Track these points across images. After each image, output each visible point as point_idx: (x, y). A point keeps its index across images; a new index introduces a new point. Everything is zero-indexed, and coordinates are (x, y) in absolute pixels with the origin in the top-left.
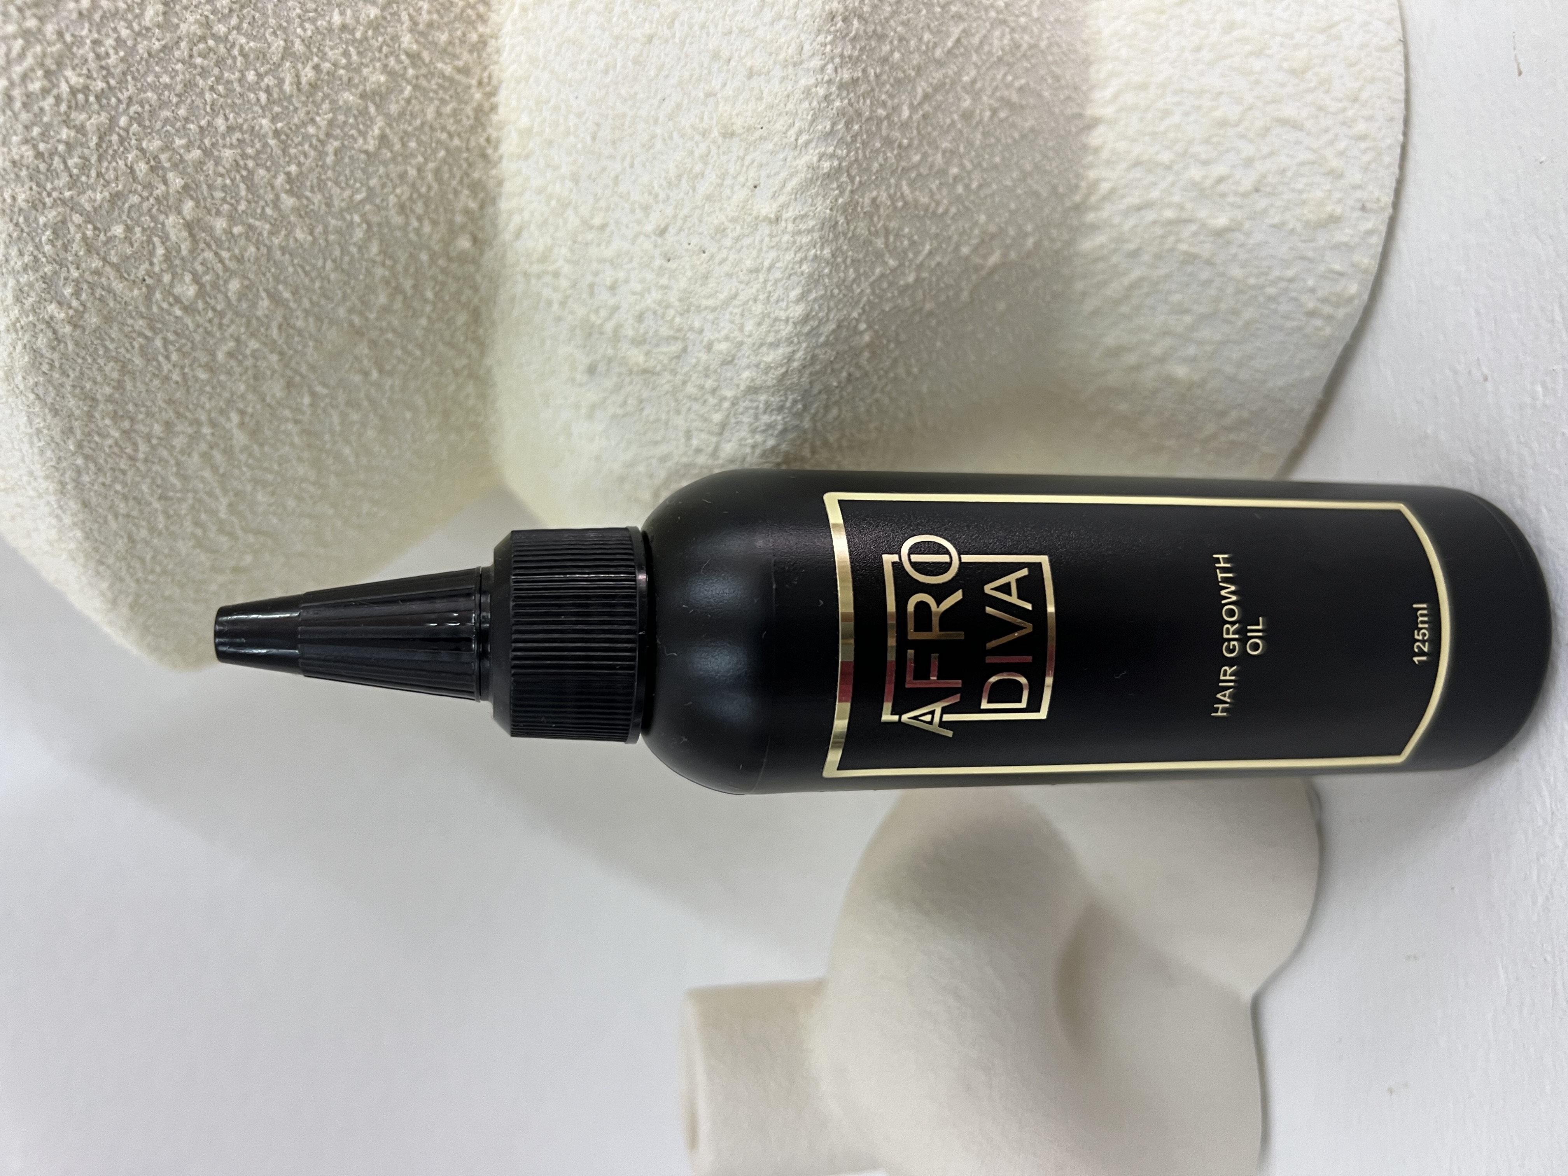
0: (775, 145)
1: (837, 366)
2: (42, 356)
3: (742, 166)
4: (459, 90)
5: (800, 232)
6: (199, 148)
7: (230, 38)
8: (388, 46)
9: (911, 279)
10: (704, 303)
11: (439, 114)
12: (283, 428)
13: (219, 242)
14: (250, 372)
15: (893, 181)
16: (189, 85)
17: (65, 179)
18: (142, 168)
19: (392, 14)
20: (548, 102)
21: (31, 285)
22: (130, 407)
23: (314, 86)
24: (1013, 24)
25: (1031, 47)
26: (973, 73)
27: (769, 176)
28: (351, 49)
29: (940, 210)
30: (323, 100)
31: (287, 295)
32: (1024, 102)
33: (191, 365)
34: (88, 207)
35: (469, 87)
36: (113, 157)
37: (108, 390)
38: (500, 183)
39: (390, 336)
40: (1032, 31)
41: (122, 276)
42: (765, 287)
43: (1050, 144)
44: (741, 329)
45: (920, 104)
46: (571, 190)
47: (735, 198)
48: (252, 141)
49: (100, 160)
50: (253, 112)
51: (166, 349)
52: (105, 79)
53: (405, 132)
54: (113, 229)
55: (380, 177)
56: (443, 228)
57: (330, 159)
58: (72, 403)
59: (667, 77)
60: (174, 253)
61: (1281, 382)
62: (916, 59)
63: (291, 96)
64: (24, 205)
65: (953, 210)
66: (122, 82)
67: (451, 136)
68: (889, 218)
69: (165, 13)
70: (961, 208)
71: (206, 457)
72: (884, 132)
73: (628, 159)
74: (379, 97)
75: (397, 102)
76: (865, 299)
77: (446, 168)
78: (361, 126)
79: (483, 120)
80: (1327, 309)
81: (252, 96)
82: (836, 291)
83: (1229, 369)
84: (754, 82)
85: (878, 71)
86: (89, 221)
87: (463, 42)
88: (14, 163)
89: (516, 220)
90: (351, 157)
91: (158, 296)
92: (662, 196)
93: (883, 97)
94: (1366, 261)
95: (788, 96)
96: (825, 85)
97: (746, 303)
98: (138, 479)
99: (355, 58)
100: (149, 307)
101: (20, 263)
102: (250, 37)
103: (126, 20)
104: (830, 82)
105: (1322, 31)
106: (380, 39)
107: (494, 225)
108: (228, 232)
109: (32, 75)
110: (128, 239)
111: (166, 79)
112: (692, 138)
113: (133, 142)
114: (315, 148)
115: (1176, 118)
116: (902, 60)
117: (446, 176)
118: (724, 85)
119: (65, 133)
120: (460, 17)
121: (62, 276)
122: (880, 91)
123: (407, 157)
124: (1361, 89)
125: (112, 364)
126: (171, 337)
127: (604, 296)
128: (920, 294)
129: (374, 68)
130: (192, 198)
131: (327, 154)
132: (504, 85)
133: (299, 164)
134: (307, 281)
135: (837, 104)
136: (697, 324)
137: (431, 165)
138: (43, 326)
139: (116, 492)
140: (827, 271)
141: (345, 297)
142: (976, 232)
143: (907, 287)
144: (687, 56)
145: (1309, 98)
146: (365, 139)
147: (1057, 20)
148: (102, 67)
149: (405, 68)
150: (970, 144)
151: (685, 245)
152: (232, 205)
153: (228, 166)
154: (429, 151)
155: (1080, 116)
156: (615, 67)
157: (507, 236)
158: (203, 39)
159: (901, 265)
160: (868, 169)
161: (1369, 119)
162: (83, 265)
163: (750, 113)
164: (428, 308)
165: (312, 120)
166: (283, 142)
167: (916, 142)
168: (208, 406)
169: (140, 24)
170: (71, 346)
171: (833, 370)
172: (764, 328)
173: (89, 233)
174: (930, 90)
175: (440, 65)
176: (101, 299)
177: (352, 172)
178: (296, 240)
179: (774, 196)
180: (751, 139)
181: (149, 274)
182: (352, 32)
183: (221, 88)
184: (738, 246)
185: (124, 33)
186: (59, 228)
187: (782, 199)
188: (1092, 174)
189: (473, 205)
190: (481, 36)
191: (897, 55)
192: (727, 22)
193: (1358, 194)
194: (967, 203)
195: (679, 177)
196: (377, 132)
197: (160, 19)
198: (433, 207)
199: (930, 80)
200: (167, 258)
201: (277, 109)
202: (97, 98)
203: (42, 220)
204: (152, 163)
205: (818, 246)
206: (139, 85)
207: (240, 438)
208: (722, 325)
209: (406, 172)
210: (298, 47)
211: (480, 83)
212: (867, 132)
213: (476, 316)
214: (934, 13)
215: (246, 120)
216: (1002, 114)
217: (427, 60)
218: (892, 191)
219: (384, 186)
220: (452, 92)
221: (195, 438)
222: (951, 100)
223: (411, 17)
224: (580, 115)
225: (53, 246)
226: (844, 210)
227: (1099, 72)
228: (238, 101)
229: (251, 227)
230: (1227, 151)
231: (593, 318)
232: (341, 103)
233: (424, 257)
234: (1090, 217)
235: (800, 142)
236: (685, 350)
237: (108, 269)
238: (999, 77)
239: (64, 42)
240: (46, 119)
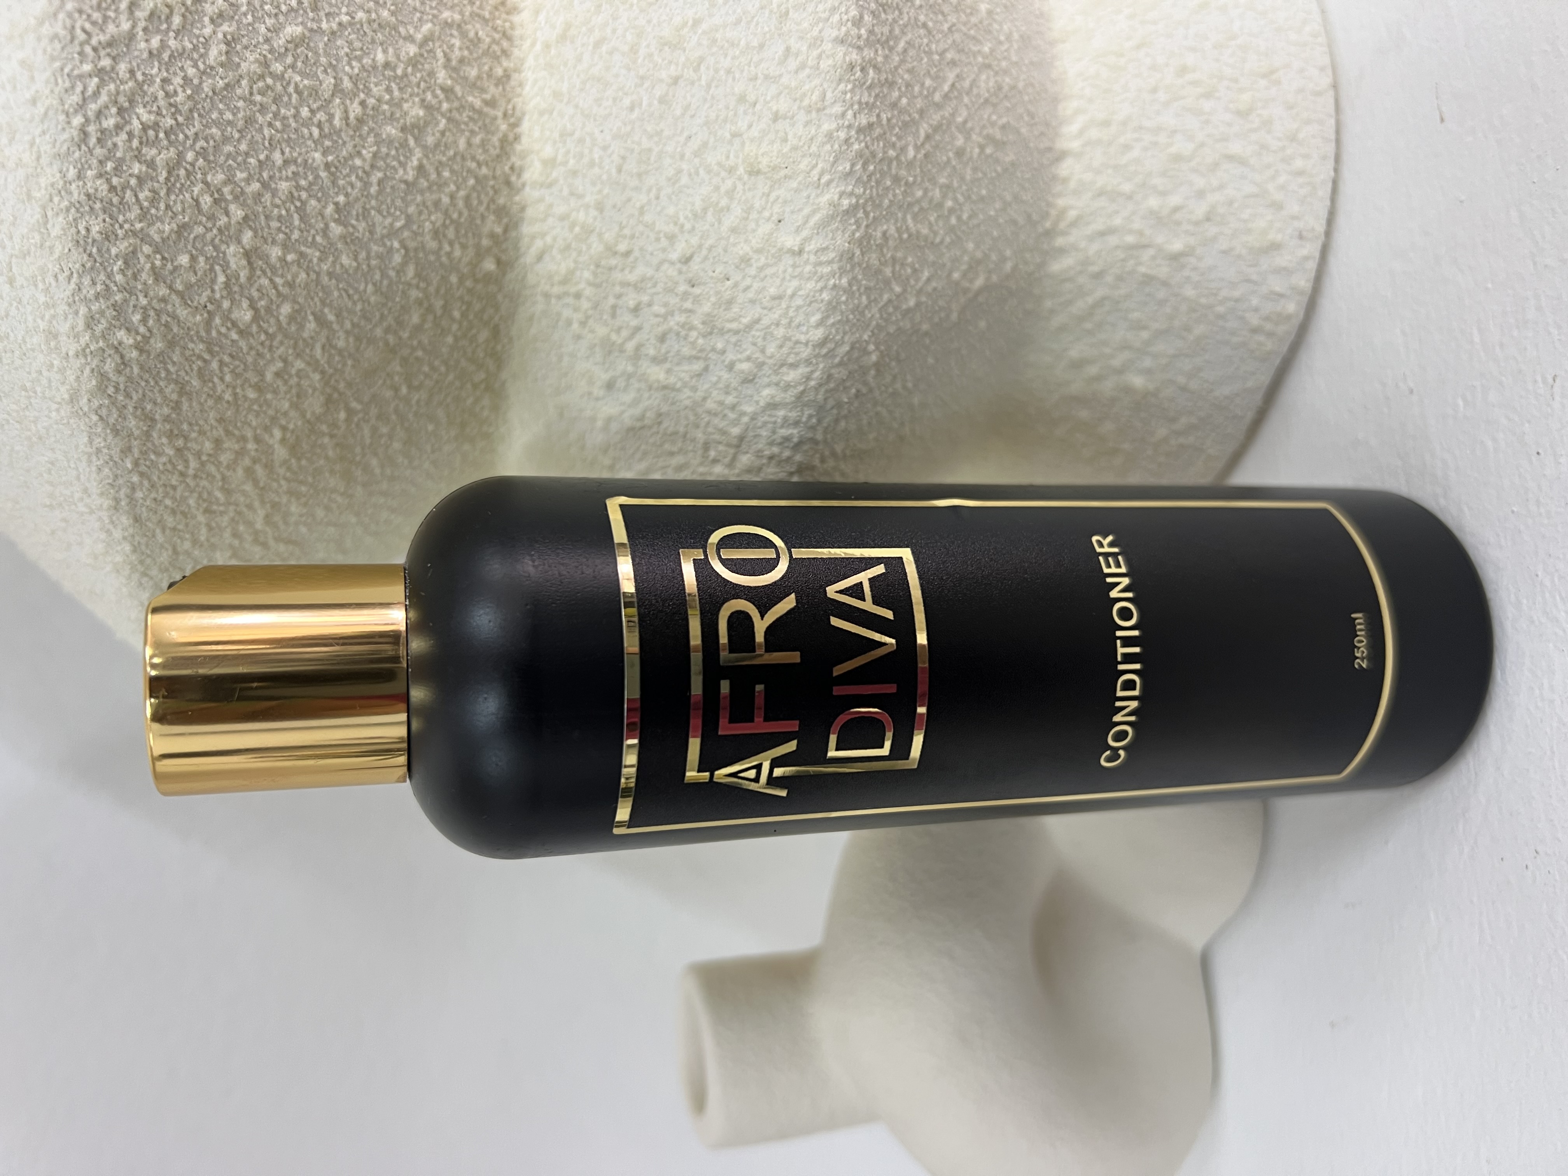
0: (800, 183)
1: (848, 384)
2: (109, 379)
3: (767, 202)
4: (487, 121)
5: (820, 264)
6: (258, 181)
7: (286, 76)
8: (425, 81)
9: (912, 303)
10: (729, 326)
11: (469, 144)
12: (319, 442)
13: (273, 269)
14: (294, 391)
15: (900, 215)
16: (249, 121)
17: (136, 211)
18: (206, 200)
19: (429, 52)
20: (572, 134)
21: (102, 313)
22: (185, 426)
23: (360, 121)
24: (997, 69)
25: (1013, 87)
26: (964, 113)
27: (792, 212)
28: (393, 85)
29: (938, 240)
30: (368, 134)
31: (331, 317)
32: (1005, 139)
33: (242, 386)
34: (157, 238)
35: (495, 118)
36: (180, 190)
37: (166, 411)
38: (523, 209)
39: (420, 353)
40: (1012, 74)
41: (186, 304)
42: (787, 313)
43: (1027, 176)
44: (763, 351)
45: (923, 144)
46: (595, 219)
47: (760, 231)
48: (305, 173)
49: (168, 194)
50: (307, 146)
51: (221, 370)
52: (174, 116)
53: (440, 162)
54: (180, 258)
55: (418, 205)
56: (471, 252)
57: (373, 190)
58: (132, 423)
59: (692, 116)
60: (233, 281)
61: (1226, 390)
63: (341, 130)
64: (98, 237)
65: (948, 240)
66: (189, 119)
67: (479, 165)
68: (896, 248)
69: (227, 53)
70: (954, 237)
71: (249, 472)
72: (894, 171)
73: (654, 191)
74: (417, 129)
75: (433, 134)
76: (874, 323)
77: (475, 195)
78: (402, 158)
79: (508, 149)
80: (1268, 326)
81: (306, 131)
83: (1181, 380)
84: (780, 125)
85: (889, 116)
86: (157, 251)
87: (490, 76)
88: (88, 196)
89: (539, 244)
90: (392, 187)
91: (218, 321)
92: (688, 226)
93: (894, 139)
94: (1303, 283)
95: (812, 139)
97: (768, 327)
98: (187, 494)
99: (396, 93)
100: (208, 332)
101: (92, 292)
102: (304, 75)
103: (192, 59)
104: (850, 127)
105: (1264, 76)
106: (418, 75)
107: (516, 248)
108: (282, 260)
109: (106, 112)
110: (192, 268)
111: (228, 116)
112: (718, 174)
113: (199, 176)
114: (361, 179)
115: (1136, 153)
116: (909, 104)
117: (475, 202)
118: (750, 126)
119: (136, 168)
120: (486, 53)
121: (131, 304)
122: (891, 134)
123: (441, 185)
124: (1299, 129)
125: (172, 386)
126: (226, 359)
127: (627, 319)
128: (918, 317)
129: (414, 103)
130: (250, 228)
131: (371, 184)
132: (527, 117)
133: (347, 195)
134: (350, 304)
135: (856, 146)
136: (720, 346)
137: (462, 193)
138: (112, 352)
139: (166, 507)
140: (844, 298)
141: (382, 317)
142: (966, 258)
144: (713, 97)
145: (1253, 137)
146: (405, 170)
147: (1032, 63)
148: (171, 105)
149: (440, 102)
150: (962, 179)
151: (711, 274)
152: (286, 234)
153: (283, 198)
154: (460, 179)
156: (641, 104)
157: (529, 258)
158: (262, 77)
159: (905, 291)
160: (880, 205)
162: (151, 293)
163: (775, 153)
164: (455, 327)
165: (359, 153)
166: (332, 174)
167: (919, 179)
168: (254, 423)
169: (204, 63)
170: (136, 370)
171: (845, 388)
172: (785, 350)
173: (158, 263)
174: (930, 131)
175: (470, 99)
176: (167, 325)
177: (393, 201)
178: (342, 266)
179: (798, 230)
180: (776, 177)
181: (211, 300)
182: (394, 69)
183: (278, 124)
184: (762, 275)
185: (191, 72)
186: (129, 259)
187: (805, 233)
189: (499, 230)
190: (505, 71)
191: (904, 101)
192: (752, 68)
193: (1296, 224)
194: (959, 233)
195: (705, 210)
196: (415, 163)
197: (223, 58)
198: (463, 232)
199: (931, 122)
200: (227, 285)
201: (328, 143)
202: (165, 133)
203: (114, 251)
204: (216, 196)
205: (837, 276)
206: (204, 122)
207: (281, 453)
208: (744, 347)
209: (440, 200)
210: (347, 84)
211: (505, 115)
212: (880, 171)
213: (496, 332)
214: (933, 61)
215: (300, 154)
216: (988, 151)
217: (460, 94)
218: (899, 225)
219: (420, 213)
220: (480, 123)
221: (241, 453)
222: (947, 139)
223: (445, 55)
224: (605, 148)
225: (124, 275)
226: (860, 242)
227: (1066, 109)
228: (293, 136)
229: (302, 255)
230: (1181, 183)
231: (614, 337)
232: (384, 136)
233: (454, 279)
234: (1060, 241)
235: (823, 181)
236: (706, 369)
237: (174, 297)
238: (986, 116)
239: (136, 81)
240: (119, 154)
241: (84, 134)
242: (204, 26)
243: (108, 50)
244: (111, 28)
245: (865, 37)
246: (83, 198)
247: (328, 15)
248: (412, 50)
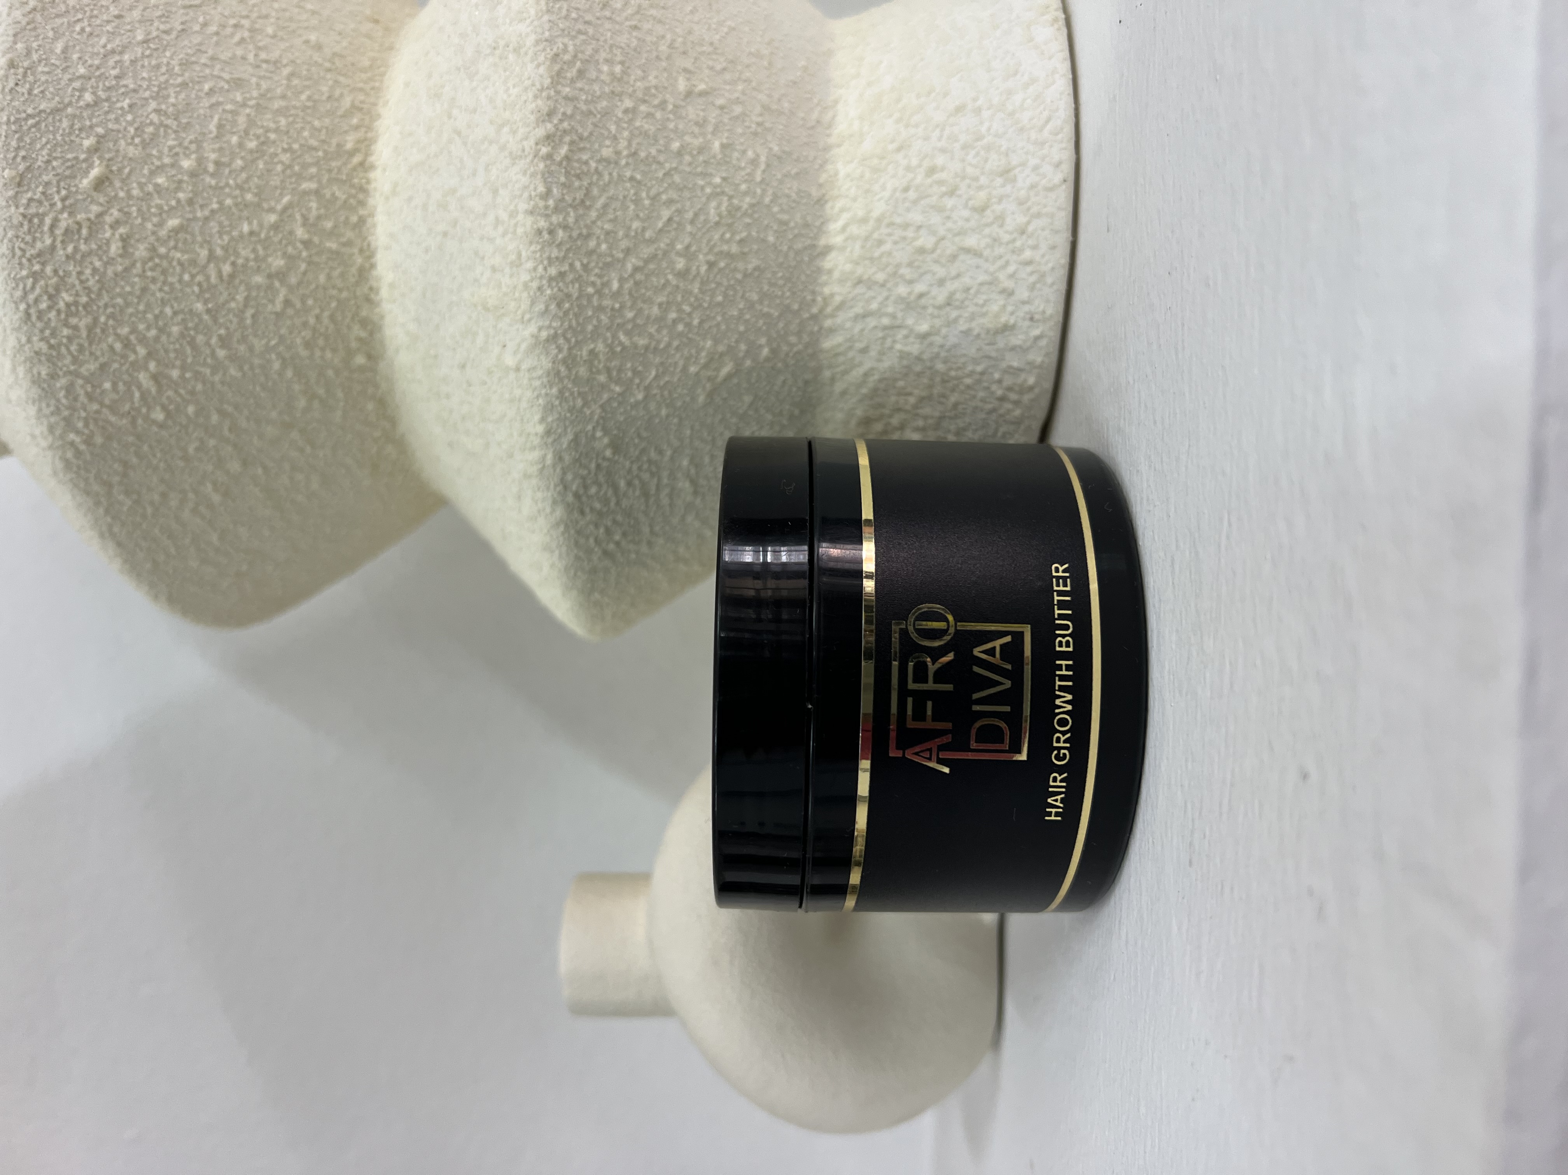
0: (511, 319)
2: (72, 463)
4: (344, 258)
5: (534, 378)
6: (156, 328)
7: (170, 255)
8: (286, 239)
9: (640, 396)
11: (329, 277)
13: (176, 384)
14: (214, 458)
15: (609, 334)
16: (144, 290)
17: (69, 359)
18: (118, 346)
19: (289, 216)
20: (400, 266)
21: (57, 423)
22: (136, 486)
23: (232, 276)
24: (732, 193)
26: (688, 240)
27: (511, 340)
28: (258, 246)
29: (662, 346)
30: (240, 284)
31: (230, 409)
32: (745, 250)
33: (172, 458)
34: (86, 374)
35: (353, 254)
36: (99, 342)
37: (118, 478)
40: (755, 193)
41: (114, 413)
42: (519, 411)
43: (779, 275)
45: (631, 276)
48: (191, 318)
49: (90, 345)
50: (191, 300)
52: (88, 295)
53: (304, 295)
54: (104, 385)
55: (288, 327)
56: (342, 353)
57: (249, 321)
58: (96, 487)
60: (147, 395)
62: (624, 244)
63: (217, 285)
64: (46, 377)
65: (676, 343)
66: (99, 295)
67: (340, 291)
68: (609, 360)
69: (124, 247)
70: (684, 340)
71: (195, 511)
72: (595, 303)
74: (281, 275)
75: (296, 276)
76: (596, 416)
77: (338, 313)
78: (270, 297)
79: (365, 275)
80: (1014, 396)
81: (189, 290)
82: (568, 415)
84: (497, 275)
85: (585, 262)
86: (88, 382)
87: (346, 224)
88: (36, 353)
90: (264, 318)
91: (140, 421)
92: (460, 343)
93: (592, 279)
94: (1039, 360)
95: (515, 287)
96: (538, 280)
97: (511, 420)
98: (150, 527)
99: (261, 252)
100: (135, 428)
101: (49, 411)
102: (183, 252)
103: (98, 255)
104: (541, 277)
105: (1002, 174)
106: (280, 235)
108: (182, 377)
110: (115, 390)
111: (128, 289)
112: (470, 308)
113: (111, 331)
114: (237, 316)
115: (887, 247)
116: (611, 248)
117: (340, 318)
118: (482, 274)
119: (66, 332)
120: (342, 207)
121: (76, 416)
122: (588, 276)
123: (307, 311)
124: (1029, 223)
125: (117, 463)
126: (154, 443)
127: (445, 401)
128: (652, 405)
129: (276, 256)
130: (154, 360)
131: (246, 319)
132: (378, 251)
133: (227, 329)
134: (244, 400)
135: (549, 292)
136: (490, 429)
137: (326, 314)
138: (69, 446)
139: (138, 535)
140: (558, 402)
141: (274, 406)
142: (704, 353)
143: (637, 403)
144: (463, 250)
145: (987, 231)
146: (273, 304)
147: (786, 175)
148: (85, 288)
149: (300, 252)
150: (688, 293)
151: (475, 378)
152: (182, 360)
153: (177, 337)
154: (324, 304)
155: (814, 246)
156: (430, 249)
158: (151, 259)
159: (628, 389)
160: (583, 331)
161: (1035, 247)
162: (88, 409)
163: (496, 296)
164: (341, 404)
165: (233, 299)
166: (213, 316)
167: (629, 303)
168: (189, 481)
169: (107, 256)
170: (89, 456)
171: (581, 465)
172: (524, 437)
173: (89, 389)
174: (640, 263)
175: (328, 244)
176: (103, 428)
177: (266, 327)
178: (231, 376)
179: (515, 353)
180: (498, 314)
181: (132, 408)
182: (258, 234)
183: (166, 288)
184: (501, 384)
185: (98, 264)
186: (69, 389)
187: (520, 356)
188: (827, 290)
189: (363, 334)
190: (361, 217)
191: (604, 247)
192: (481, 230)
193: (1026, 308)
194: (690, 336)
195: (466, 332)
196: (282, 298)
197: (120, 251)
198: (331, 340)
199: (641, 256)
200: (142, 398)
201: (207, 296)
202: (84, 307)
203: (58, 385)
204: (126, 342)
205: (548, 386)
206: (111, 295)
207: (216, 498)
208: (502, 432)
209: (307, 321)
210: (219, 252)
211: (361, 251)
212: (578, 306)
214: (643, 206)
215: (186, 306)
216: (722, 264)
217: (318, 243)
218: (609, 342)
219: (291, 333)
220: (338, 261)
222: (664, 266)
223: (303, 216)
225: (68, 399)
226: (564, 361)
227: (833, 207)
228: (179, 295)
229: (197, 372)
230: (925, 273)
232: (253, 284)
233: (330, 373)
235: (526, 318)
237: (104, 410)
238: (717, 237)
239: (59, 276)
240: (53, 324)
241: (28, 315)
242: (105, 232)
243: (38, 259)
244: (39, 245)
245: (552, 206)
246: (32, 354)
247: (202, 206)
248: (273, 218)
